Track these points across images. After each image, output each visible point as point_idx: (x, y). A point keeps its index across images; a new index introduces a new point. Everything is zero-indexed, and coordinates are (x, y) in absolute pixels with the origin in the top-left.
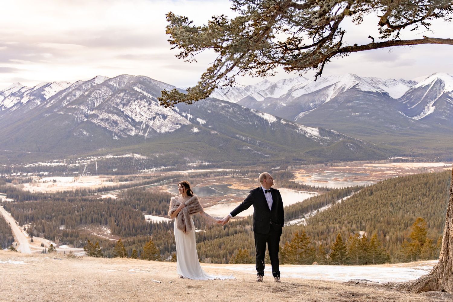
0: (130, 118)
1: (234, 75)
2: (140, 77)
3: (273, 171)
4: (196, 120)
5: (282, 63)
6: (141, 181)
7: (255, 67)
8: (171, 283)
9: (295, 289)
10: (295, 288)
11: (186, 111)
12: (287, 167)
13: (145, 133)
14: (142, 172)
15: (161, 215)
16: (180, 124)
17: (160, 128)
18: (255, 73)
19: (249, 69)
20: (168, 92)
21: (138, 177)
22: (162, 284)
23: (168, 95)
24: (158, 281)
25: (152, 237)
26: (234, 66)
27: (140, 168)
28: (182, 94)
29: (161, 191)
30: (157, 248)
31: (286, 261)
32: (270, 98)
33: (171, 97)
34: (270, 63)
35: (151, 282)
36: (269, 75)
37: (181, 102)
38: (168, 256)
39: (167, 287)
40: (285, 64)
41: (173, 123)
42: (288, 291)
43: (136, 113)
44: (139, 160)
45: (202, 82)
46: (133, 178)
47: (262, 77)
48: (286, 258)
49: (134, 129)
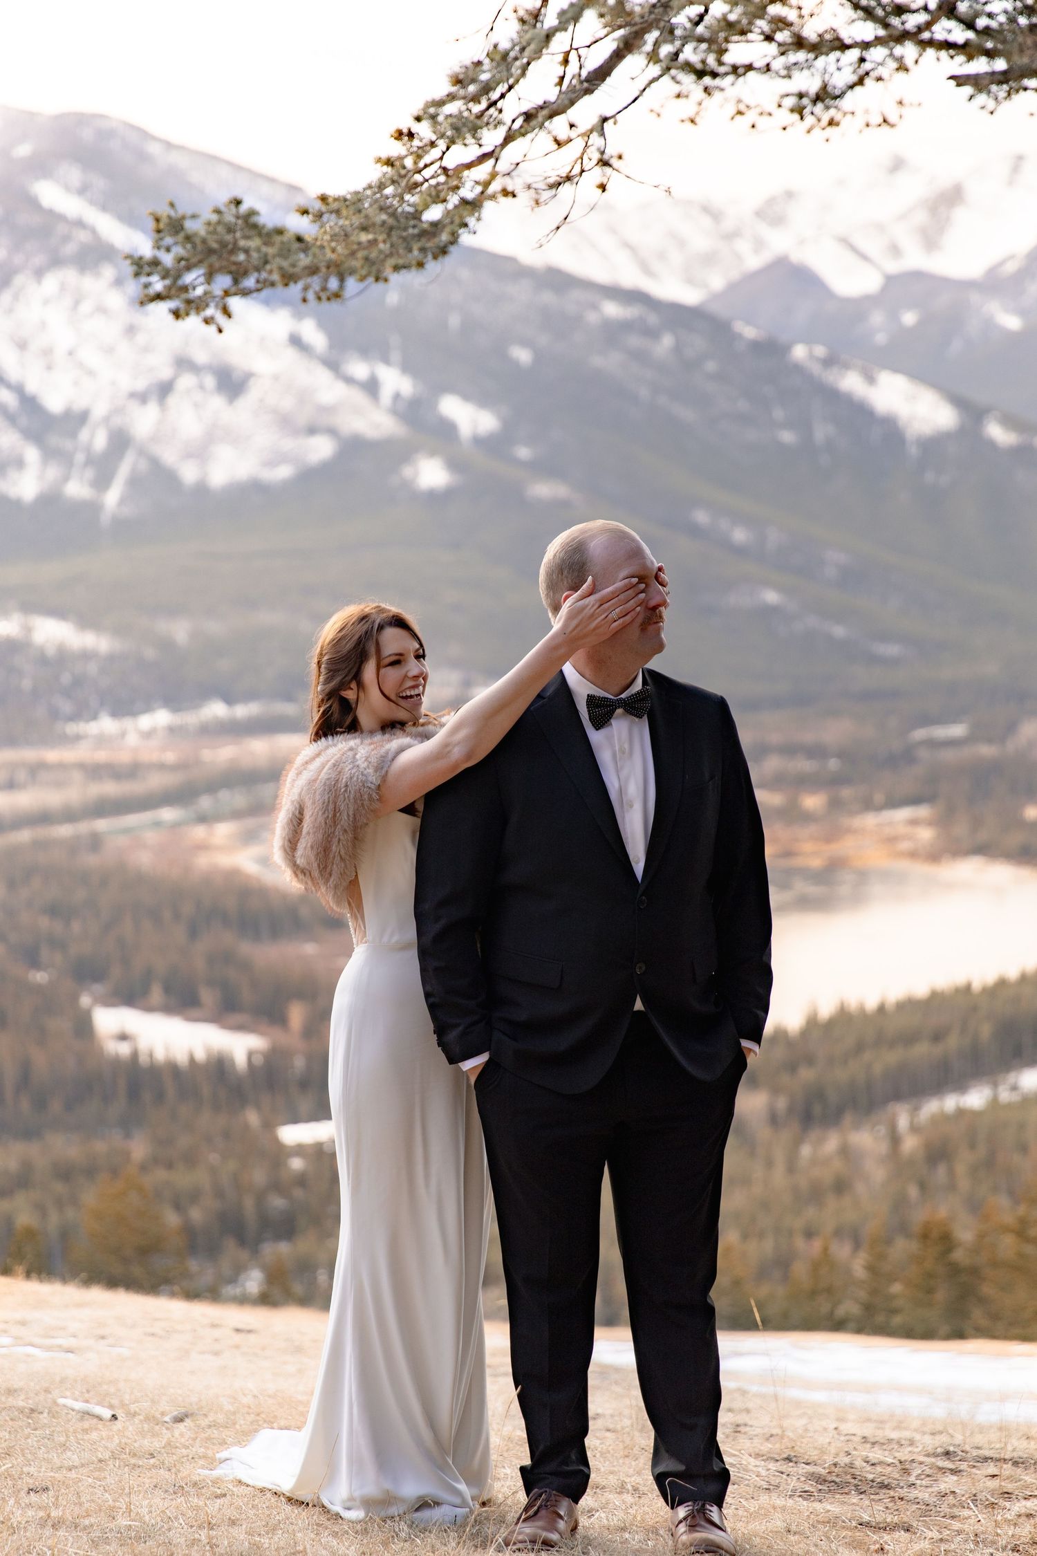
0: (9, 386)
1: (605, 120)
2: (82, 119)
3: (923, 754)
4: (433, 405)
5: (947, 45)
6: (75, 793)
7: (768, 68)
8: (179, 1420)
9: (948, 1482)
10: (954, 1472)
11: (374, 349)
12: (1011, 728)
13: (102, 481)
14: (78, 738)
15: (195, 1013)
16: (332, 432)
17: (200, 452)
18: (772, 107)
19: (730, 78)
20: (194, 217)
21: (62, 766)
22: (118, 1425)
23: (188, 238)
24: (99, 1410)
25: (139, 1148)
26: (617, 56)
27: (66, 707)
28: (280, 232)
29: (203, 862)
30: (172, 1219)
31: (984, 1322)
32: (917, 276)
33: (211, 251)
34: (866, 45)
35: (53, 1414)
36: (859, 121)
37: (273, 284)
38: (238, 1270)
39: (147, 1443)
40: (966, 50)
41: (285, 422)
42: (902, 1492)
43: (47, 352)
44: (64, 657)
45: (401, 158)
46: (21, 776)
47: (817, 132)
48: (982, 1301)
49: (32, 454)
